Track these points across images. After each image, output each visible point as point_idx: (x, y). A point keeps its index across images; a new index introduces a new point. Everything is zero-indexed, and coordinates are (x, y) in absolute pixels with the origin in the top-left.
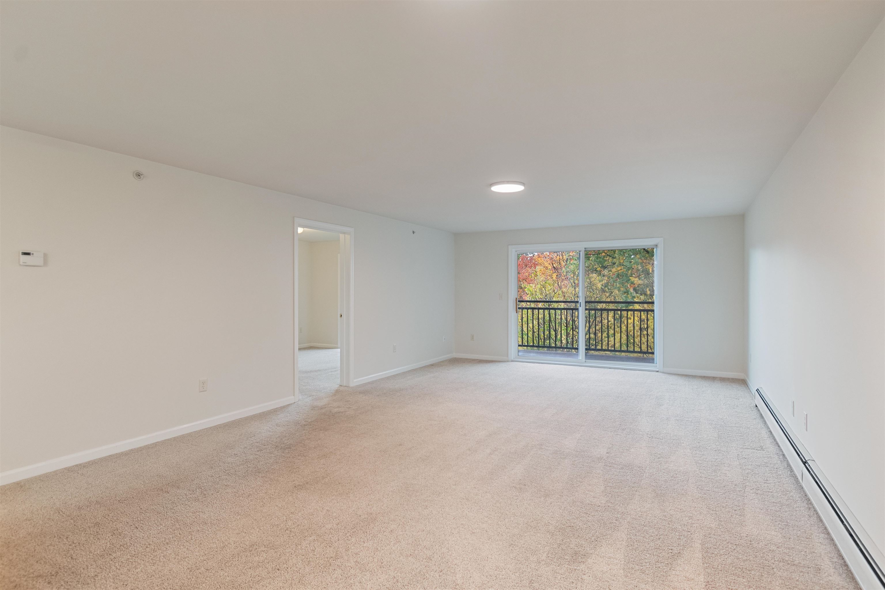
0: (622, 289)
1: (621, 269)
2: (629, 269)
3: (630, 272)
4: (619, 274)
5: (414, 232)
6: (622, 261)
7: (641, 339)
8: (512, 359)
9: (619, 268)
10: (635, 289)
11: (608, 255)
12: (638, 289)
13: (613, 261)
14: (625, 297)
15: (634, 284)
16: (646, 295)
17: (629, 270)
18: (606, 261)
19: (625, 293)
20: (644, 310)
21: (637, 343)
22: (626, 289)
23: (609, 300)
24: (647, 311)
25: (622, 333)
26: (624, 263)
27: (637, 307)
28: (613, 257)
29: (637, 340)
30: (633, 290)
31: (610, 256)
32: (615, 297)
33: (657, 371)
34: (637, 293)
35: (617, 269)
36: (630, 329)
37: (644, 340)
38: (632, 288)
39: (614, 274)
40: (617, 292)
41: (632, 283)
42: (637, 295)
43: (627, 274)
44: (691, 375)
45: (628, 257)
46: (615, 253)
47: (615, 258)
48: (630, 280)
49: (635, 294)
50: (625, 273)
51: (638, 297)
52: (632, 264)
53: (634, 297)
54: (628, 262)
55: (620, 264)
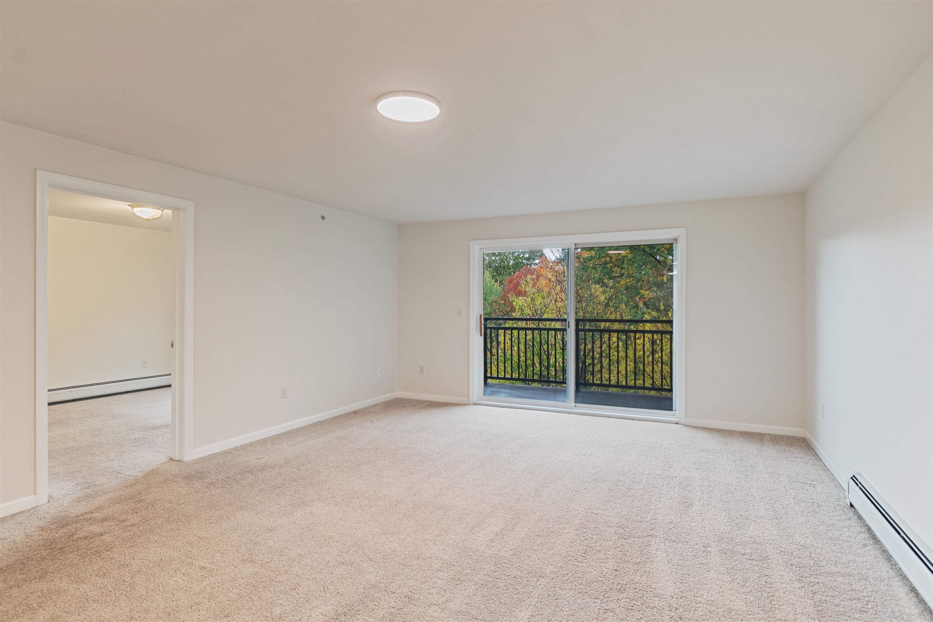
0: (631, 303)
1: (630, 281)
2: (638, 280)
3: (639, 284)
4: (627, 287)
5: (323, 218)
6: (631, 272)
7: (653, 368)
8: (475, 401)
9: (628, 281)
10: (645, 304)
11: (616, 265)
12: (648, 303)
13: (621, 272)
14: (634, 312)
15: (645, 298)
16: (658, 310)
17: (639, 282)
18: (613, 272)
19: (634, 307)
20: (657, 332)
21: (648, 373)
22: (635, 303)
23: (613, 317)
24: (662, 333)
25: (628, 360)
26: (633, 275)
27: (648, 326)
28: (621, 268)
29: (648, 369)
30: (643, 304)
31: (618, 267)
32: (621, 314)
33: (677, 422)
34: (648, 308)
35: (625, 281)
36: (639, 355)
37: (657, 368)
38: (642, 302)
39: (623, 287)
40: (624, 306)
41: (642, 297)
42: (649, 310)
43: (637, 287)
44: (726, 431)
45: (637, 267)
46: (623, 263)
47: (623, 269)
48: (639, 293)
49: (645, 310)
50: (634, 286)
51: (649, 314)
52: (642, 275)
53: (645, 313)
54: (637, 272)
55: (629, 276)
